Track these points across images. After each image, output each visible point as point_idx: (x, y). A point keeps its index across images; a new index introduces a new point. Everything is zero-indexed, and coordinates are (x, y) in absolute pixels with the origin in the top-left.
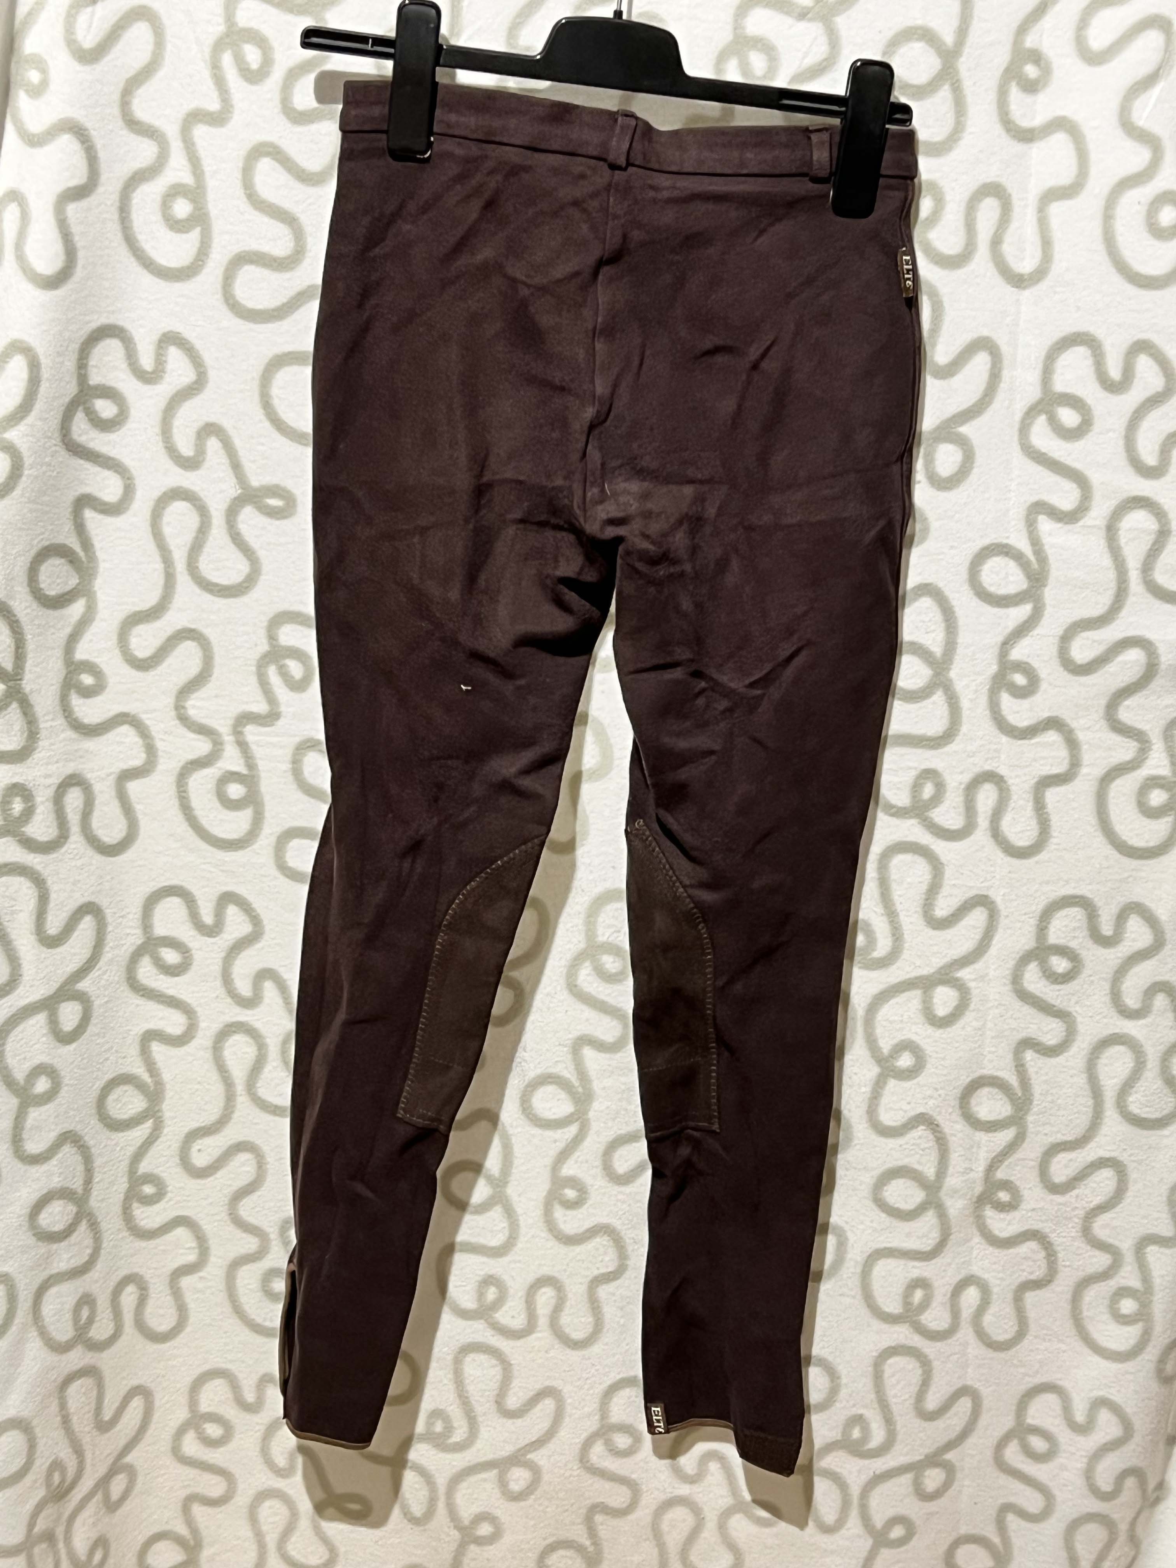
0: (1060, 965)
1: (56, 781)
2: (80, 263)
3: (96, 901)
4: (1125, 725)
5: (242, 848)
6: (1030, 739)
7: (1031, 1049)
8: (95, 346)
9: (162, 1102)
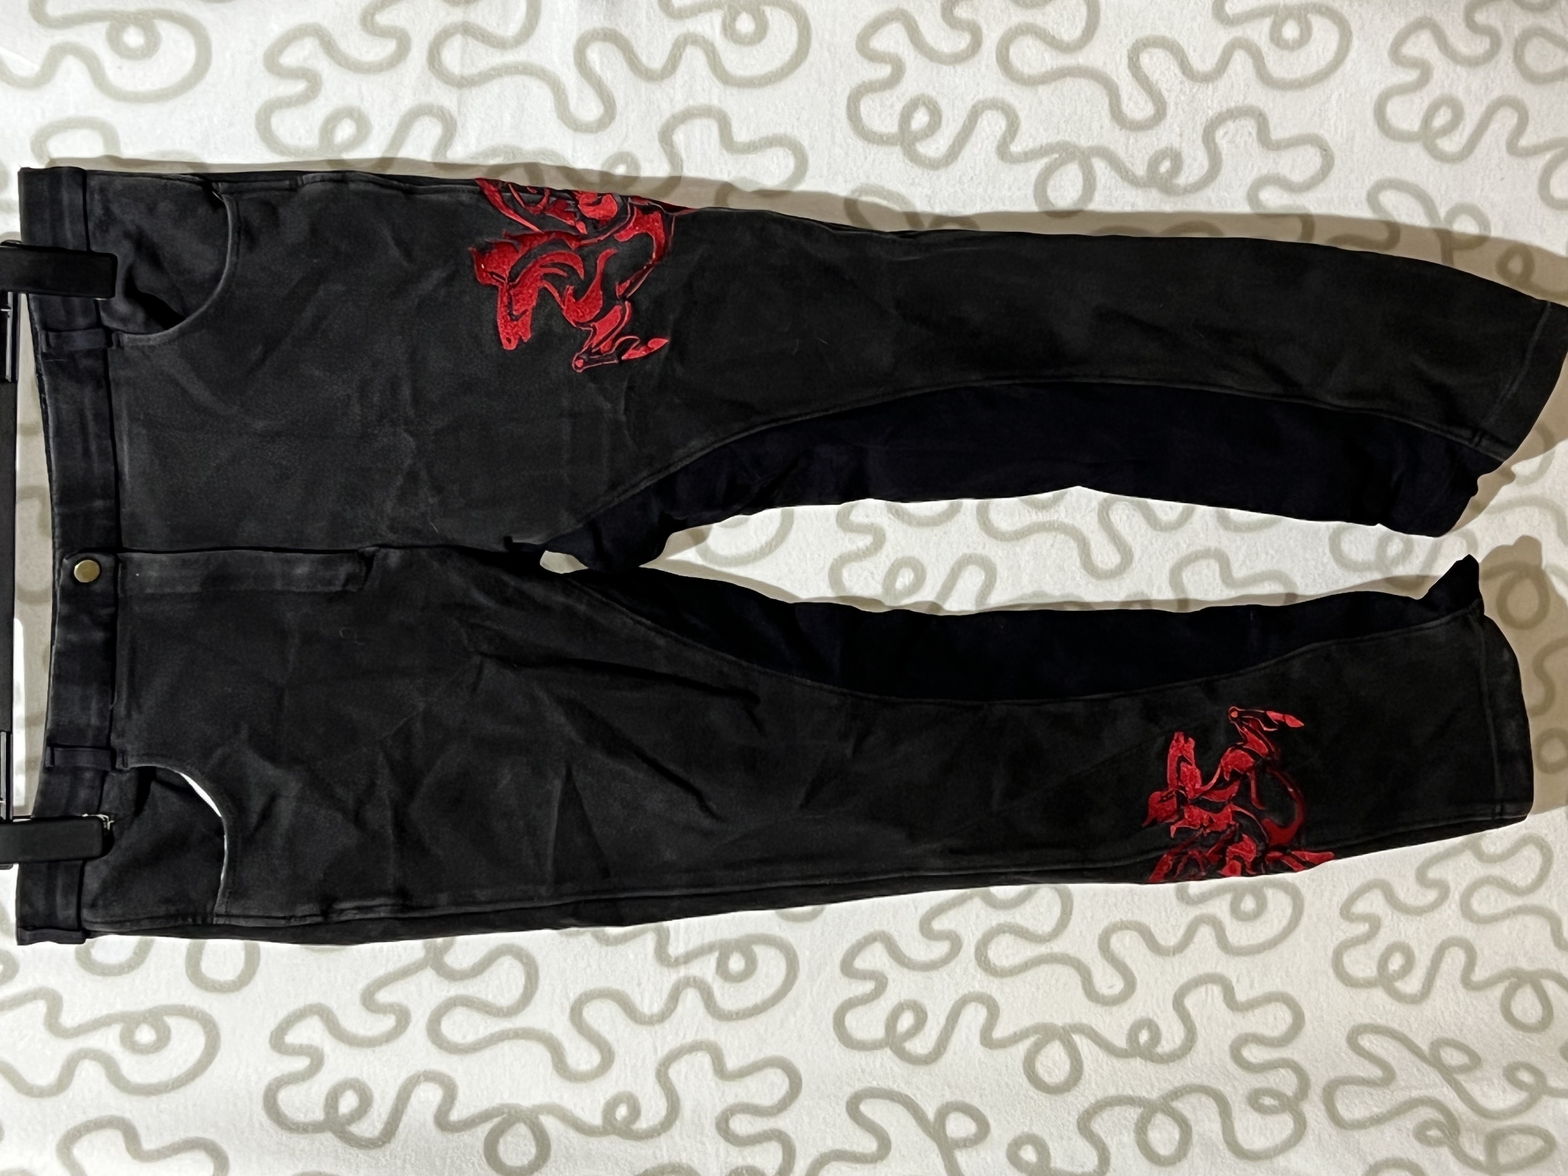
0: (921, 119)
1: (723, 1144)
2: (200, 1134)
3: (845, 1099)
4: (667, 63)
5: (795, 955)
6: (682, 161)
7: (1008, 147)
8: (286, 1116)
9: (1056, 1025)
